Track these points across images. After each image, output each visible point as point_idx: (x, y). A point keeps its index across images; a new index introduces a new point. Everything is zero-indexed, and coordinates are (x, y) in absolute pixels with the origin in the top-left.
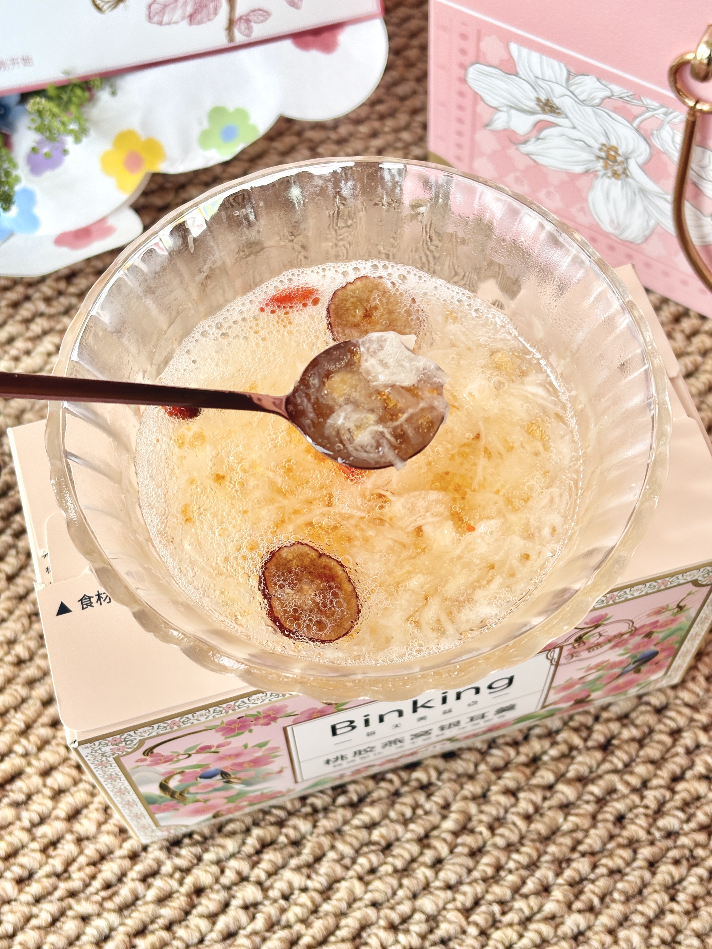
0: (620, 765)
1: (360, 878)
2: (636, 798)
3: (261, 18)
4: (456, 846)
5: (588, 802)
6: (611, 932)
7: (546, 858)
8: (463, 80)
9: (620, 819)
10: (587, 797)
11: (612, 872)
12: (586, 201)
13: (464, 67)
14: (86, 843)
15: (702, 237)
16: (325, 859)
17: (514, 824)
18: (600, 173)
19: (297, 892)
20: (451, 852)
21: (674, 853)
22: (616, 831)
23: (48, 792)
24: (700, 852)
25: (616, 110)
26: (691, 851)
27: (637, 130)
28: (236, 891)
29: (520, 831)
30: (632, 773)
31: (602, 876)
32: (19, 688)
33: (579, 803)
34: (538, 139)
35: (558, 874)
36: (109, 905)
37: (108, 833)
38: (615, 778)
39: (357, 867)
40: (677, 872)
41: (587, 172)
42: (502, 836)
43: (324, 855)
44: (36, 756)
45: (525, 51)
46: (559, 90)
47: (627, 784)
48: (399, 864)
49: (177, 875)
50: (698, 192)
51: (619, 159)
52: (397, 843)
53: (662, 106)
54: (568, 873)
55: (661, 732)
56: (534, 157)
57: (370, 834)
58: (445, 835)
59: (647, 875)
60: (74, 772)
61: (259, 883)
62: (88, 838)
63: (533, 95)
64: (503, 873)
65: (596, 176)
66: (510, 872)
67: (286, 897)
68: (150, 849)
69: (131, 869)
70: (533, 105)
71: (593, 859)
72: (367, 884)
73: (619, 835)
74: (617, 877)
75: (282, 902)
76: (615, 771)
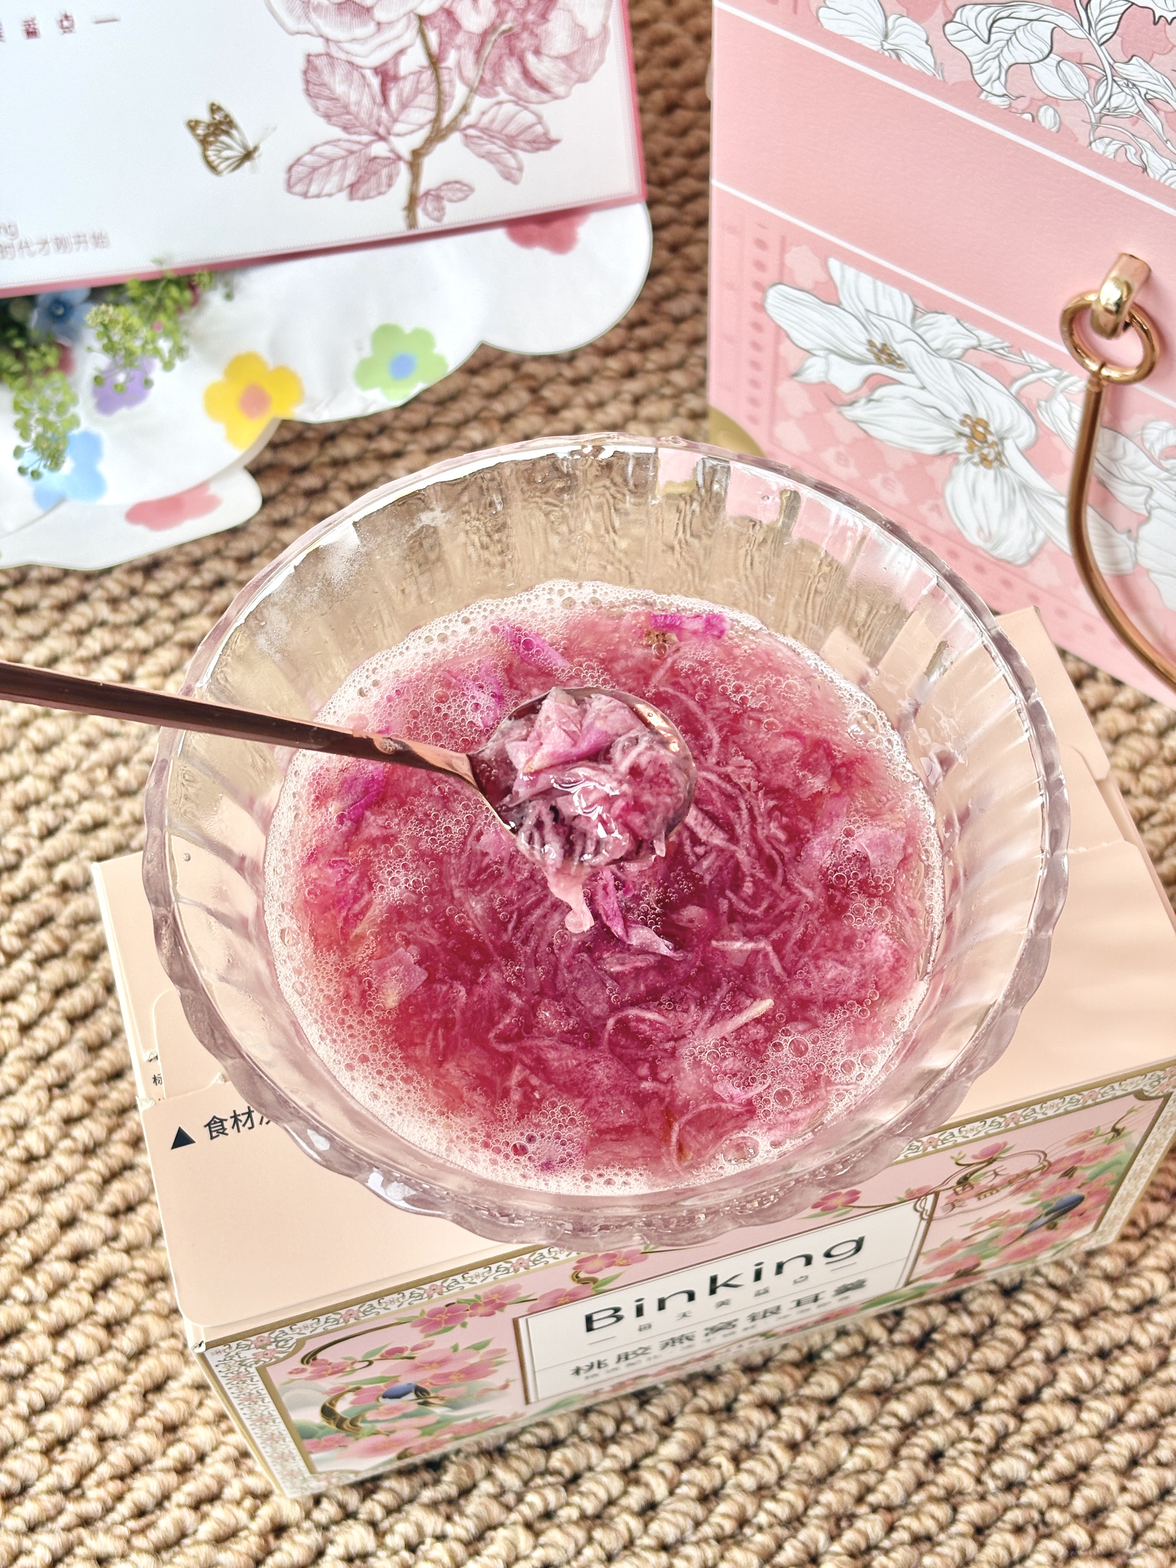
0: (942, 1374)
1: (528, 1526)
2: (962, 1427)
3: (460, 195)
4: (679, 1484)
5: (887, 1428)
7: (816, 1511)
8: (760, 307)
9: (935, 1457)
10: (887, 1420)
11: (917, 1540)
12: (942, 495)
13: (762, 288)
14: (111, 1444)
15: (1114, 563)
16: (475, 1493)
17: (771, 1455)
18: (962, 457)
19: (429, 1541)
20: (671, 1493)
21: (1015, 1516)
22: (929, 1475)
23: (59, 1362)
24: (1055, 1516)
25: (984, 367)
26: (1042, 1513)
27: (1017, 398)
28: (336, 1534)
29: (779, 1467)
30: (959, 1386)
31: (902, 1544)
32: (27, 1199)
33: (874, 1428)
34: (870, 401)
35: (833, 1538)
36: (139, 1542)
37: (147, 1431)
38: (932, 1393)
39: (524, 1508)
40: (1017, 1545)
41: (943, 454)
42: (751, 1472)
43: (475, 1486)
44: (46, 1305)
45: (851, 272)
46: (901, 332)
47: (951, 1403)
48: (590, 1507)
49: (248, 1503)
50: (1107, 496)
51: (990, 438)
52: (588, 1475)
53: (1053, 366)
54: (849, 1537)
55: (1009, 1325)
56: (864, 426)
57: (548, 1458)
58: (662, 1466)
59: (971, 1547)
60: (102, 1334)
61: (373, 1524)
62: (114, 1438)
63: (863, 337)
64: (748, 1531)
65: (956, 461)
66: (760, 1529)
67: (412, 1548)
68: (208, 1460)
69: (178, 1488)
70: (862, 350)
71: (889, 1517)
72: (537, 1534)
73: (933, 1482)
74: (925, 1546)
75: (405, 1555)
76: (934, 1382)
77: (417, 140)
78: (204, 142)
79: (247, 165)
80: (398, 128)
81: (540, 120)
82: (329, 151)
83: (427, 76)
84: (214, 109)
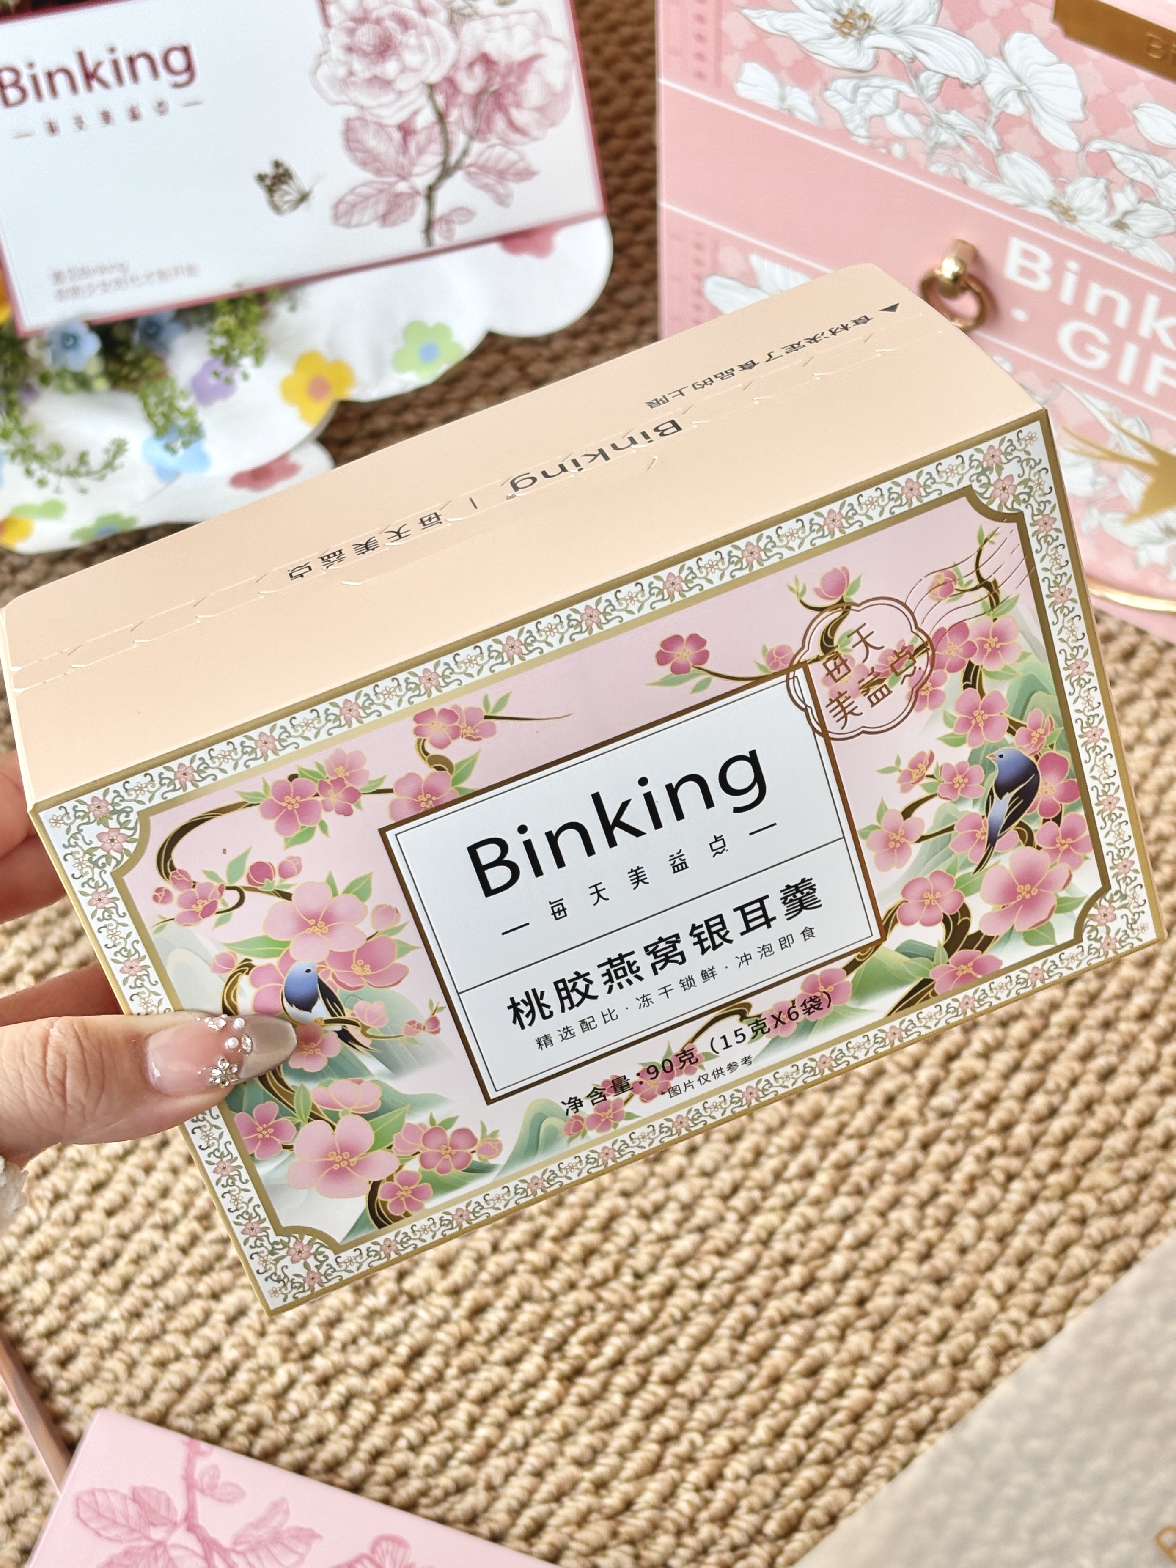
2: (907, 1078)
3: (464, 218)
6: (883, 1214)
8: (699, 292)
11: (881, 1154)
13: (700, 278)
26: (967, 1130)
31: (871, 1158)
40: (952, 1152)
42: (761, 1121)
45: (766, 263)
66: (771, 1156)
71: (861, 1141)
73: (889, 1117)
77: (430, 178)
78: (271, 190)
79: (304, 206)
80: (417, 170)
81: (522, 158)
82: (366, 190)
83: (437, 129)
84: (277, 165)
